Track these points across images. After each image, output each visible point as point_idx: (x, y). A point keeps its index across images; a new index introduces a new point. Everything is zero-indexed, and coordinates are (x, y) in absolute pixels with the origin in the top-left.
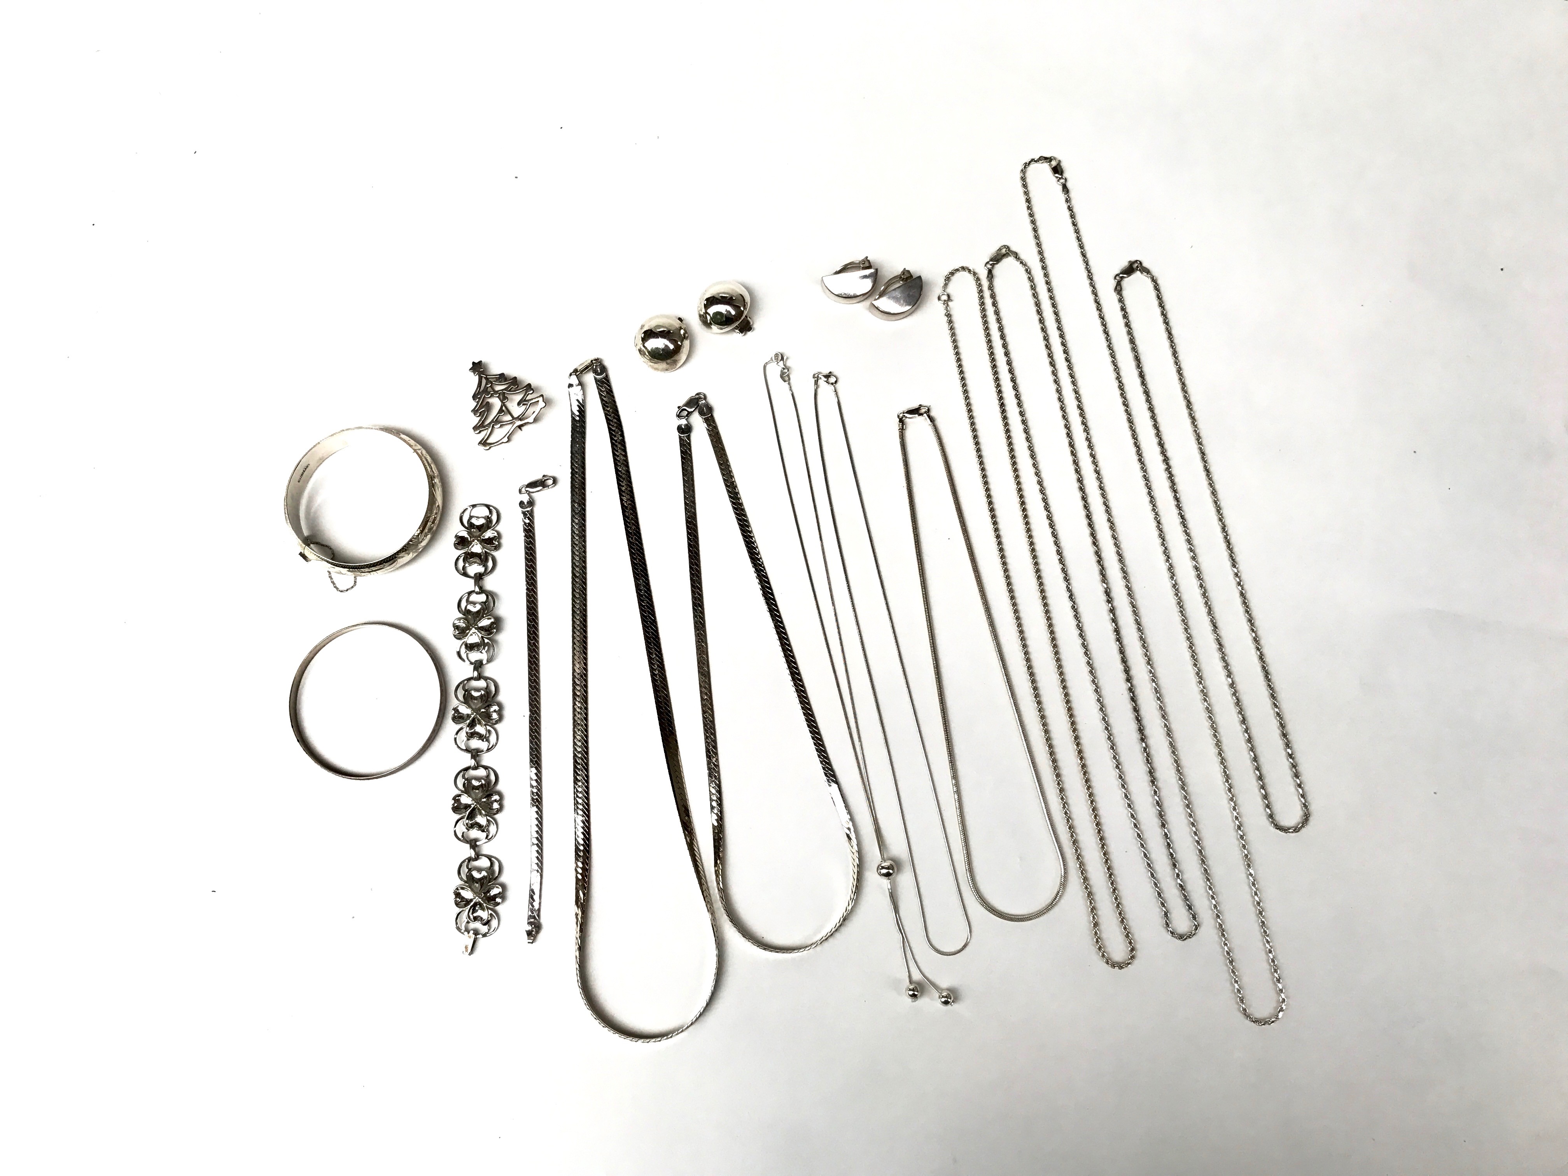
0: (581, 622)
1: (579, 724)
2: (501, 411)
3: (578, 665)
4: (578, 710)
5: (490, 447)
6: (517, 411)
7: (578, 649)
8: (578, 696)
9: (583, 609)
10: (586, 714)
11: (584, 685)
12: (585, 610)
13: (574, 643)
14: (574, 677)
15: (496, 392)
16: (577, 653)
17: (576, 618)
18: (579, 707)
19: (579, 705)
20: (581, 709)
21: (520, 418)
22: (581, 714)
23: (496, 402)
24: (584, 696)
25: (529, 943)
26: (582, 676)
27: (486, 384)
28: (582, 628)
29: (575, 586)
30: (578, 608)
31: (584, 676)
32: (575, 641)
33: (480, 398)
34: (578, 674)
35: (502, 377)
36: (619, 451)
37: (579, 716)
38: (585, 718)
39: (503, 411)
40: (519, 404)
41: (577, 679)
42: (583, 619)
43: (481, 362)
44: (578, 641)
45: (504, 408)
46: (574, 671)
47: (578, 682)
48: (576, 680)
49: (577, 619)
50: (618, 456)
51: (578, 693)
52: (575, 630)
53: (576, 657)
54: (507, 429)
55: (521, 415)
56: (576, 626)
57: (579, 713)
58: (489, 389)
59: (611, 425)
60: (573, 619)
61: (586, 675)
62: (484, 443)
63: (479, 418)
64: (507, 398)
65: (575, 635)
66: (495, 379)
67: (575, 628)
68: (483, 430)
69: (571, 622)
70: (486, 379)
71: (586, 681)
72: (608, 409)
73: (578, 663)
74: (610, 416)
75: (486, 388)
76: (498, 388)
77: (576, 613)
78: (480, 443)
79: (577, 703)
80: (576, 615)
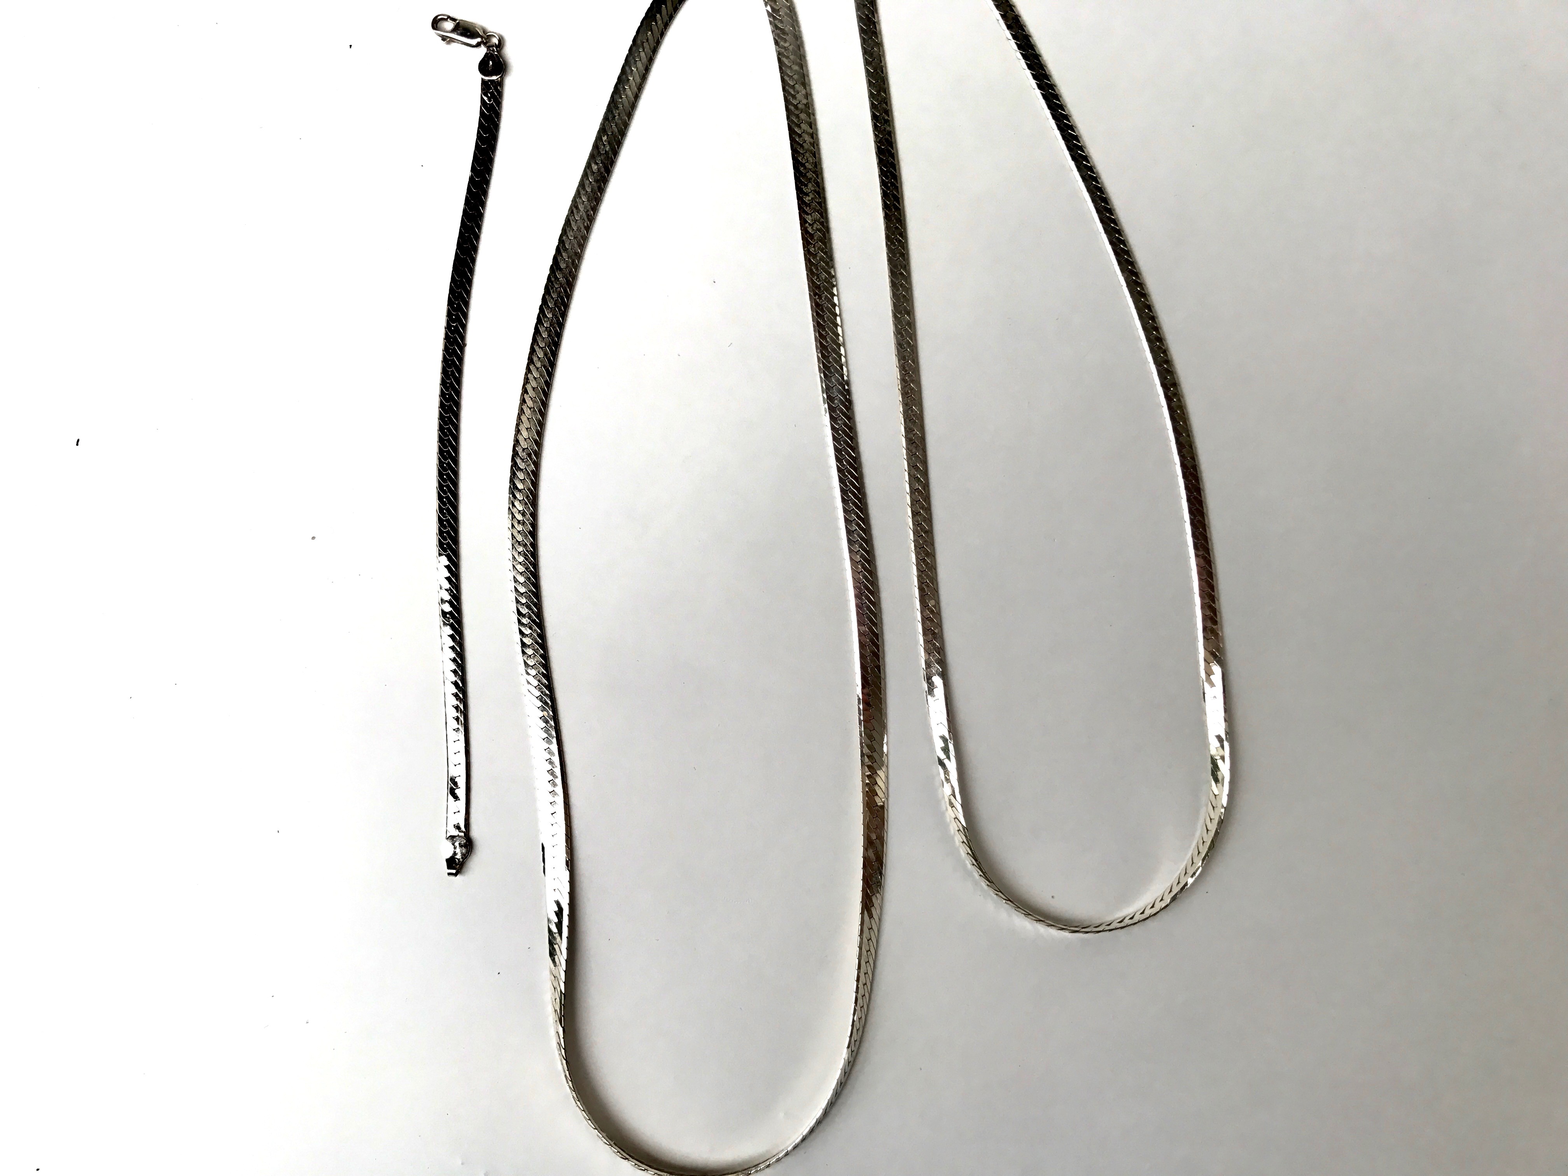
0: (546, 354)
1: (519, 542)
3: (525, 434)
4: (520, 517)
7: (530, 403)
8: (520, 491)
9: (556, 331)
10: (534, 525)
11: (533, 471)
12: (559, 335)
13: (525, 391)
14: (515, 454)
16: (528, 412)
17: (538, 345)
18: (519, 511)
19: (521, 508)
20: (523, 514)
22: (524, 523)
24: (531, 492)
25: (449, 874)
26: (529, 455)
28: (545, 367)
29: (553, 284)
30: (546, 328)
31: (535, 454)
32: (528, 387)
34: (524, 450)
36: (803, 125)
37: (520, 528)
38: (530, 532)
41: (521, 459)
42: (551, 350)
44: (534, 389)
46: (517, 442)
47: (522, 465)
48: (518, 461)
49: (540, 347)
50: (800, 136)
51: (520, 486)
52: (532, 367)
53: (524, 418)
56: (535, 359)
57: (519, 522)
59: (789, 76)
60: (532, 344)
61: (538, 454)
65: (529, 375)
67: (533, 363)
69: (528, 351)
71: (537, 465)
72: (786, 45)
73: (527, 429)
74: (787, 57)
77: (541, 335)
79: (517, 503)
80: (539, 339)
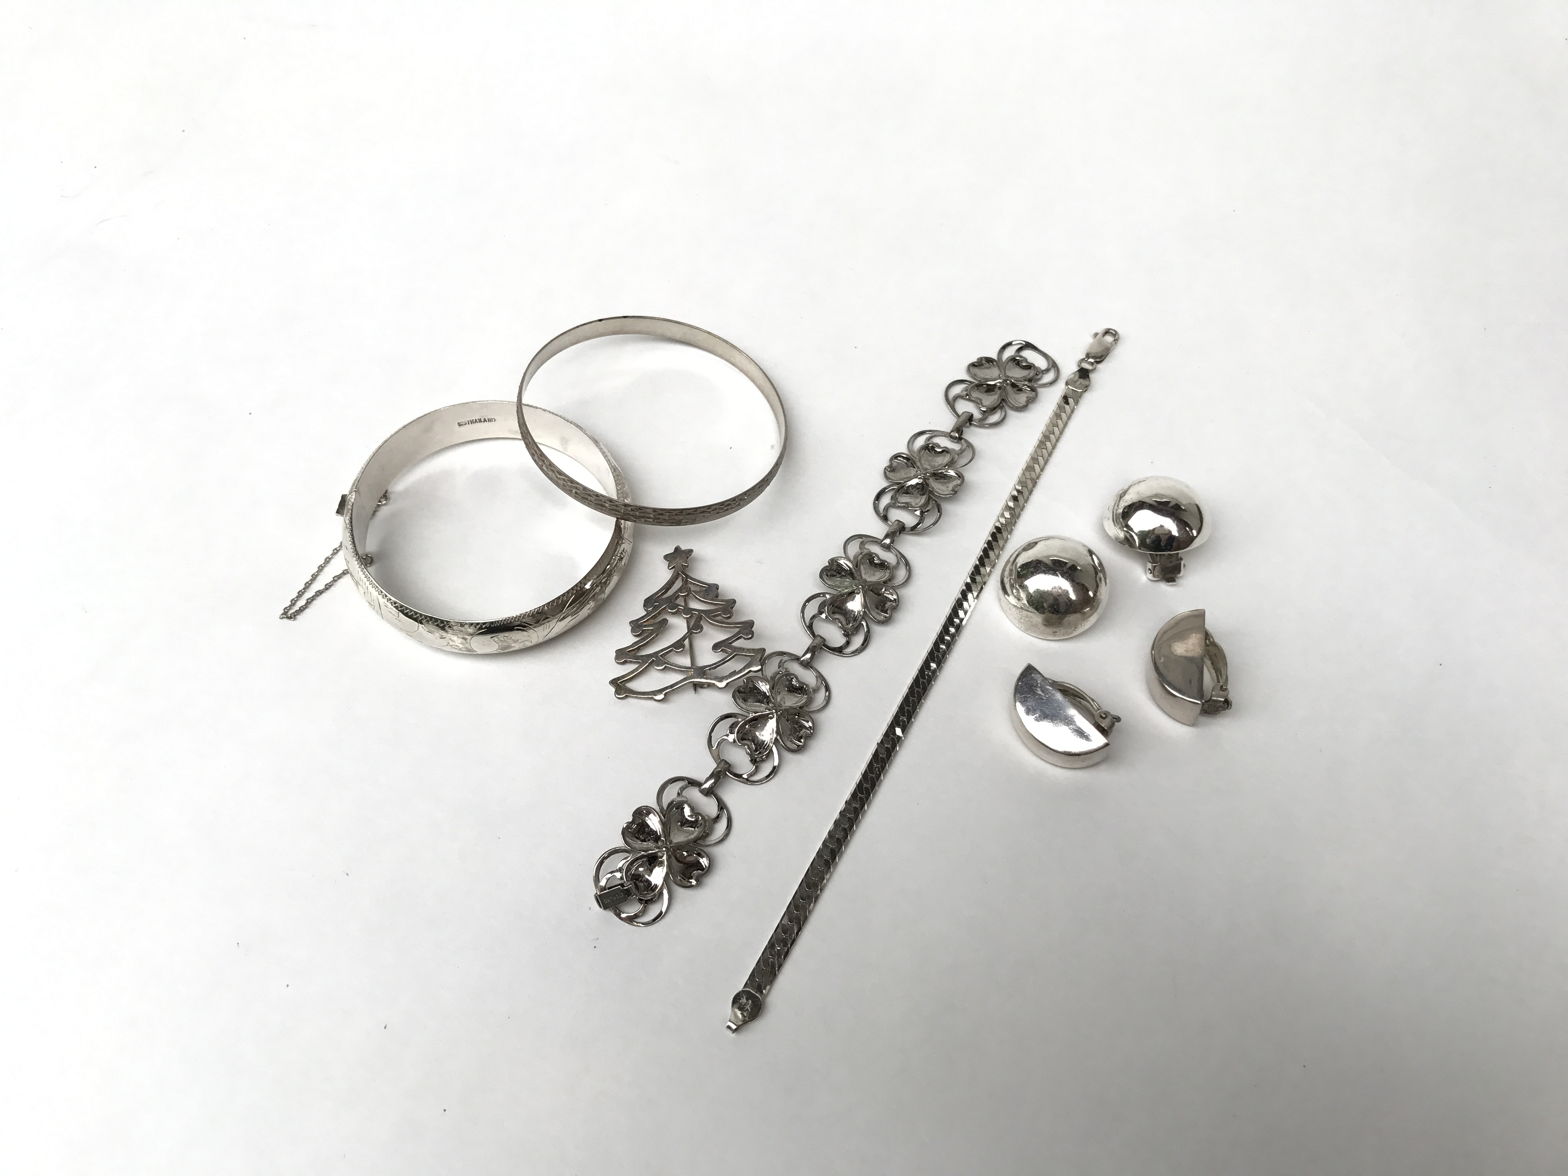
2: (679, 644)
5: (626, 697)
6: (707, 657)
15: (688, 610)
21: (702, 671)
23: (678, 626)
27: (680, 590)
33: (656, 608)
35: (711, 591)
39: (683, 646)
40: (716, 647)
43: (691, 551)
45: (687, 642)
54: (674, 678)
55: (710, 666)
58: (680, 601)
62: (621, 687)
63: (637, 639)
64: (702, 628)
66: (698, 589)
68: (631, 662)
70: (685, 582)
75: (676, 596)
76: (695, 605)
78: (614, 682)
